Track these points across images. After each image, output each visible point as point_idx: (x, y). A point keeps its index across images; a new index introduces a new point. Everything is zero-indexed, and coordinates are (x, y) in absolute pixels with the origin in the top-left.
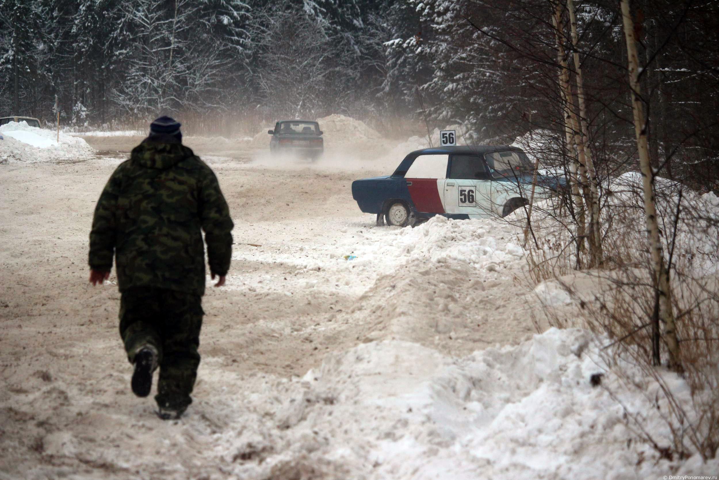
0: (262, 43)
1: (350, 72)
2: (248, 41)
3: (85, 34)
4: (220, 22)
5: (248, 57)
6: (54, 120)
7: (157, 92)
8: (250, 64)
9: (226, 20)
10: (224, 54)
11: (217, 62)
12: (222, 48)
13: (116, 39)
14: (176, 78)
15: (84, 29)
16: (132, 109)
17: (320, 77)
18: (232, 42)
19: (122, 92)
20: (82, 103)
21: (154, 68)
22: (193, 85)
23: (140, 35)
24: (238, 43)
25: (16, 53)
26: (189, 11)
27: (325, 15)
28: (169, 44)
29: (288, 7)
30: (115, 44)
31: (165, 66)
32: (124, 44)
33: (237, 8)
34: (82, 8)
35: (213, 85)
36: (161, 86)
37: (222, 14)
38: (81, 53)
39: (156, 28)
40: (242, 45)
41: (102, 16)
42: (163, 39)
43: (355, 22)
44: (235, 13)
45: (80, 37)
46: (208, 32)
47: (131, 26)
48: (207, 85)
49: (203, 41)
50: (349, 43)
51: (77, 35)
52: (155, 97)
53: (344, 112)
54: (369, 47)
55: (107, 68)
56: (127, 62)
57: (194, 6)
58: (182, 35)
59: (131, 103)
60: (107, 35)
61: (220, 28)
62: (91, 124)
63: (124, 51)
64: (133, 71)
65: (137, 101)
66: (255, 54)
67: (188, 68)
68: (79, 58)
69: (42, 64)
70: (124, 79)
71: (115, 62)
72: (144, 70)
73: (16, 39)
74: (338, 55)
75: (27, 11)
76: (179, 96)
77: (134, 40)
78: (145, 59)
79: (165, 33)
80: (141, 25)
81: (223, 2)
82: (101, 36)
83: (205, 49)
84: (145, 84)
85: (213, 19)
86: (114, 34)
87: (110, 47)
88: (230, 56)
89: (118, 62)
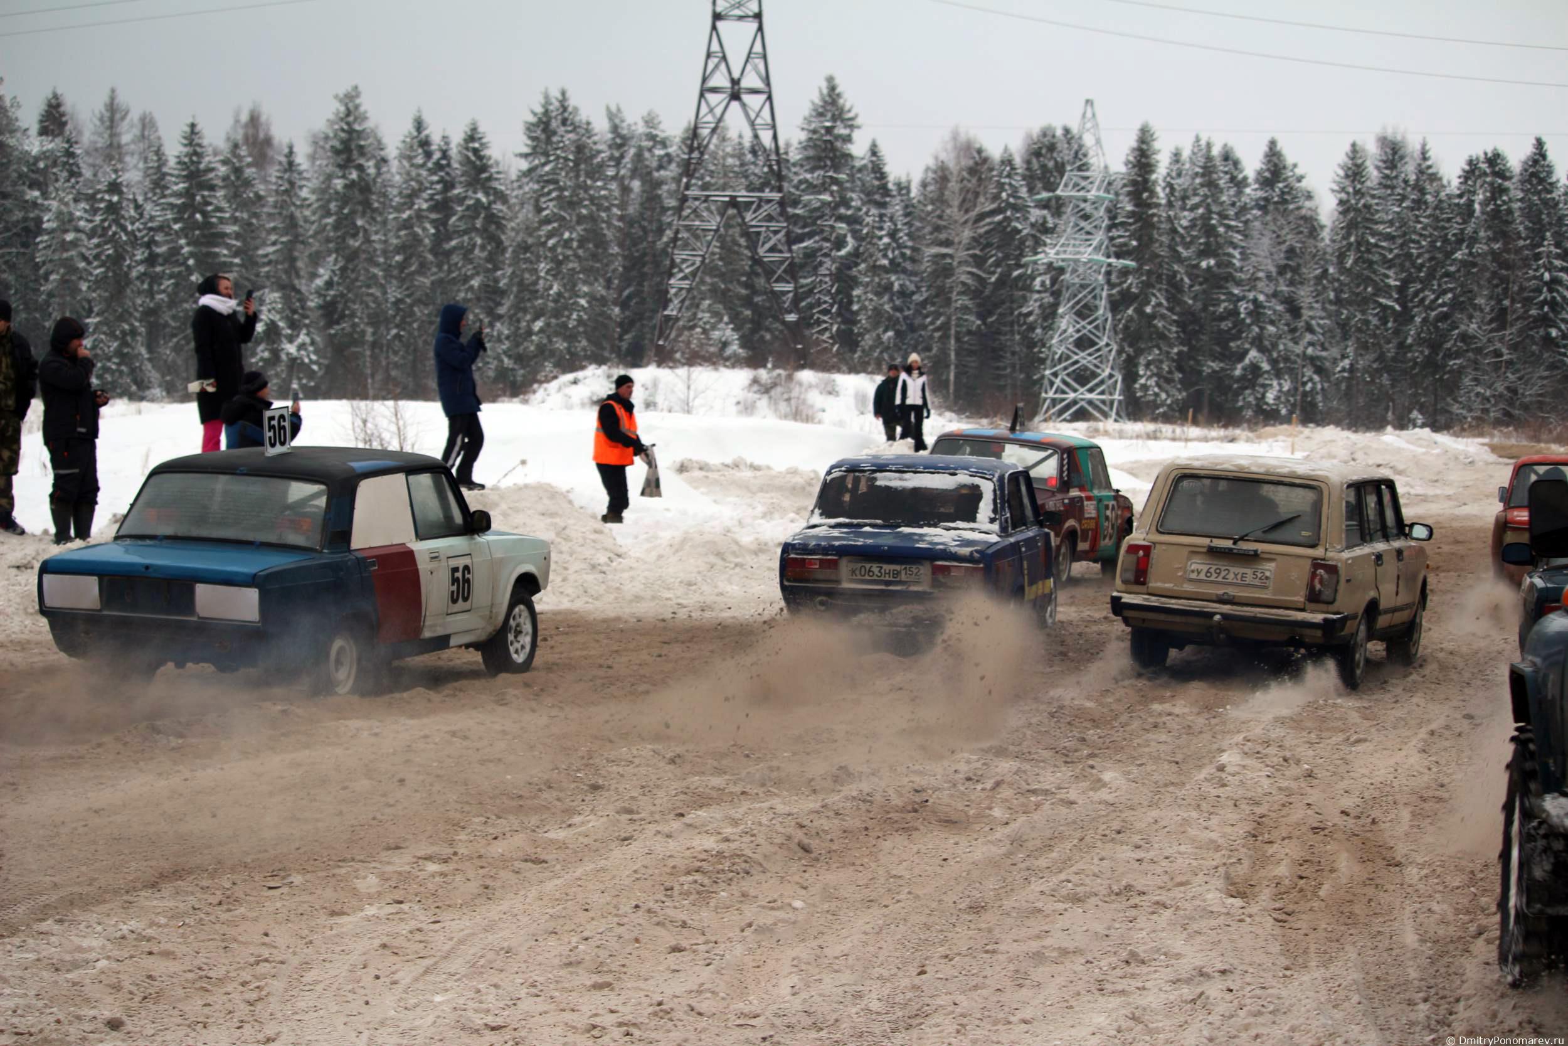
3: (1420, 345)
4: (1548, 334)
7: (1489, 401)
9: (1554, 333)
10: (1552, 367)
11: (1546, 373)
12: (1550, 360)
13: (1450, 349)
14: (1508, 388)
15: (1419, 341)
16: (1466, 418)
18: (1559, 353)
19: (1455, 400)
20: (1418, 410)
21: (1486, 378)
22: (1523, 395)
23: (1473, 346)
24: (1565, 354)
26: (1519, 325)
28: (1501, 355)
30: (1449, 355)
31: (1498, 376)
32: (1458, 355)
33: (1564, 321)
34: (1418, 320)
35: (1541, 395)
36: (1493, 396)
37: (1551, 327)
38: (1416, 363)
39: (1489, 341)
41: (1437, 328)
42: (1496, 350)
44: (1563, 327)
45: (1415, 348)
46: (1537, 345)
47: (1464, 337)
48: (1537, 395)
49: (1533, 354)
51: (1411, 346)
52: (1488, 406)
55: (1442, 378)
56: (1460, 372)
57: (1524, 319)
58: (1514, 347)
59: (1464, 412)
60: (1440, 345)
61: (1548, 341)
63: (1457, 362)
64: (1467, 381)
65: (1470, 410)
67: (1520, 379)
68: (1413, 368)
70: (1459, 388)
71: (1449, 372)
72: (1475, 379)
73: (1356, 350)
75: (1367, 322)
76: (1510, 406)
77: (1467, 351)
78: (1476, 369)
79: (1498, 345)
80: (1475, 337)
81: (1551, 315)
82: (1435, 347)
83: (1536, 360)
84: (1478, 394)
85: (1542, 332)
86: (1448, 345)
87: (1443, 358)
88: (1557, 368)
89: (1451, 372)
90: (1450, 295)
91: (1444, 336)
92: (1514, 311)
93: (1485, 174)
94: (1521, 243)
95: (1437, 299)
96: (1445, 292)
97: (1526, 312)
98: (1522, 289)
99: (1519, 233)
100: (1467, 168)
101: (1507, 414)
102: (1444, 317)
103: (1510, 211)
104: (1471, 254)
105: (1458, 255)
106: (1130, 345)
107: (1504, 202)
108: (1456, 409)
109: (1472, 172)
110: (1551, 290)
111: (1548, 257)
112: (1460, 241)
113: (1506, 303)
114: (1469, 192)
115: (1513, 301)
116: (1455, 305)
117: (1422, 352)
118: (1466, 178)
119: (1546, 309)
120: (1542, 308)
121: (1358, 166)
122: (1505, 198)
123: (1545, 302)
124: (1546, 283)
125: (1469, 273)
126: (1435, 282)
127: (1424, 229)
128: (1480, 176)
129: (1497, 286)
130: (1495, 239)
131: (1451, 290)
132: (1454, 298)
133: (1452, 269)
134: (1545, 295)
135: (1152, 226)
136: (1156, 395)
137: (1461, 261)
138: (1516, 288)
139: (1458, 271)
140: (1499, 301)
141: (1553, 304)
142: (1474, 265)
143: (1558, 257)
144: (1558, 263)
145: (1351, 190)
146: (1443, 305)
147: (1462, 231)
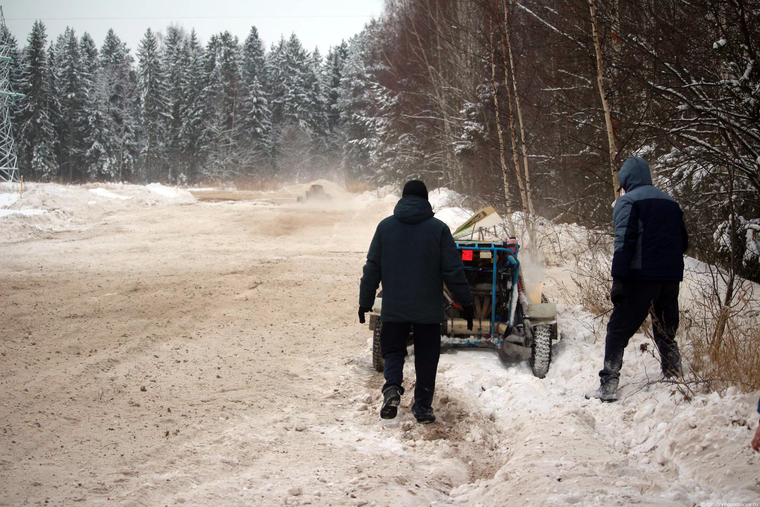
0: (278, 142)
1: (323, 157)
2: (270, 141)
3: (185, 138)
4: (256, 131)
5: (270, 149)
6: (168, 183)
7: (223, 168)
8: (271, 153)
9: (259, 130)
10: (258, 148)
11: (254, 152)
12: (257, 145)
13: (201, 140)
14: (233, 160)
15: (185, 135)
16: (209, 177)
17: (308, 160)
18: (262, 141)
19: (204, 167)
20: (184, 173)
21: (221, 155)
22: (241, 164)
23: (214, 138)
24: (265, 142)
25: (150, 147)
26: (240, 126)
27: (310, 127)
28: (229, 143)
29: (291, 123)
30: (201, 143)
31: (227, 154)
32: (206, 143)
33: (264, 124)
34: (184, 124)
35: (252, 164)
36: (225, 165)
37: (257, 127)
38: (183, 148)
39: (223, 135)
40: (267, 143)
41: (194, 128)
42: (226, 140)
43: (326, 131)
44: (264, 127)
45: (183, 139)
46: (250, 136)
47: (209, 133)
48: (249, 164)
49: (247, 141)
50: (323, 142)
51: (181, 138)
52: (222, 170)
53: (321, 178)
54: (334, 144)
55: (197, 155)
56: (207, 153)
57: (242, 123)
58: (236, 138)
59: (209, 174)
60: (196, 138)
61: (256, 135)
62: (189, 184)
63: (206, 147)
64: (211, 157)
65: (212, 172)
66: (273, 148)
67: (239, 155)
68: (182, 150)
69: (163, 153)
70: (205, 161)
71: (201, 152)
72: (216, 156)
73: (150, 141)
74: (317, 149)
75: (155, 126)
76: (234, 170)
77: (211, 141)
78: (216, 150)
79: (227, 137)
80: (215, 133)
81: (257, 120)
82: (193, 138)
83: (248, 145)
84: (216, 163)
85: (252, 130)
86: (201, 138)
87: (199, 144)
88: (261, 149)
89: (203, 152)
90: (201, 111)
91: (198, 133)
92: (236, 119)
93: (221, 45)
94: (240, 82)
95: (194, 112)
96: (198, 109)
97: (243, 119)
98: (241, 107)
99: (240, 76)
100: (211, 42)
101: (233, 175)
102: (198, 122)
103: (234, 65)
104: (213, 88)
105: (206, 89)
106: (28, 141)
107: (231, 59)
108: (205, 172)
109: (214, 43)
110: (257, 107)
111: (256, 89)
112: (207, 81)
113: (232, 114)
114: (212, 54)
115: (235, 114)
116: (205, 116)
117: (186, 142)
118: (211, 47)
119: (254, 117)
120: (252, 117)
121: (151, 41)
122: (231, 57)
123: (254, 113)
124: (255, 104)
125: (212, 98)
126: (194, 104)
127: (188, 75)
128: (218, 46)
129: (227, 105)
130: (226, 80)
131: (202, 108)
132: (204, 112)
133: (203, 96)
134: (254, 109)
135: (40, 75)
136: (42, 167)
137: (207, 92)
138: (237, 106)
139: (206, 97)
140: (228, 113)
141: (258, 115)
142: (214, 94)
143: (261, 89)
144: (261, 92)
145: (147, 54)
146: (196, 116)
147: (208, 75)
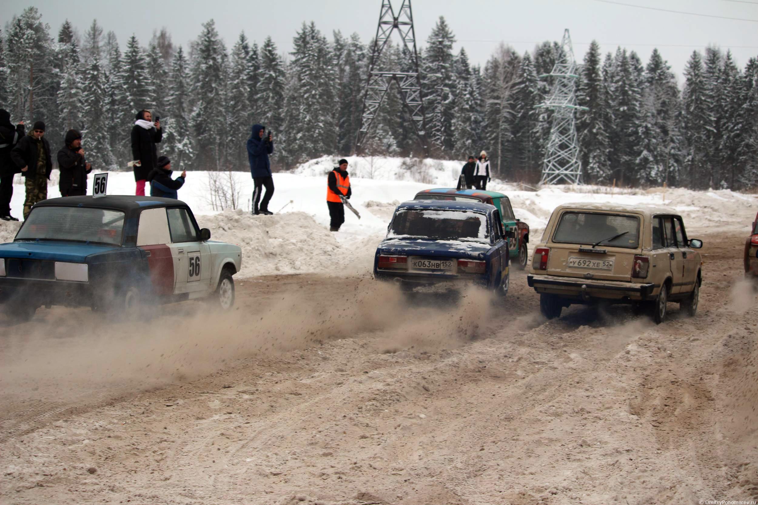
3: (725, 149)
13: (740, 151)
15: (726, 147)
16: (748, 185)
19: (743, 176)
20: (725, 180)
25: (695, 157)
30: (740, 154)
32: (744, 154)
34: (725, 137)
38: (724, 158)
41: (734, 141)
47: (748, 146)
51: (721, 149)
55: (736, 165)
56: (745, 162)
59: (747, 182)
60: (735, 150)
63: (744, 157)
64: (748, 167)
65: (750, 181)
68: (723, 160)
70: (744, 170)
71: (740, 162)
72: (752, 166)
73: (695, 151)
75: (700, 138)
77: (749, 152)
78: (753, 161)
80: (752, 146)
82: (733, 150)
84: (754, 173)
86: (739, 149)
87: (737, 155)
89: (741, 162)
90: (740, 125)
91: (738, 145)
95: (734, 127)
96: (738, 124)
100: (749, 64)
102: (737, 136)
104: (751, 105)
105: (745, 106)
106: (586, 148)
108: (743, 180)
109: (751, 65)
112: (745, 99)
114: (750, 75)
116: (743, 130)
117: (727, 153)
118: (749, 69)
121: (697, 62)
125: (750, 114)
126: (733, 119)
127: (728, 93)
128: (755, 68)
131: (741, 123)
132: (743, 126)
133: (742, 112)
135: (597, 90)
136: (598, 172)
137: (746, 109)
139: (745, 113)
142: (752, 110)
145: (693, 74)
146: (736, 130)
147: (747, 94)
